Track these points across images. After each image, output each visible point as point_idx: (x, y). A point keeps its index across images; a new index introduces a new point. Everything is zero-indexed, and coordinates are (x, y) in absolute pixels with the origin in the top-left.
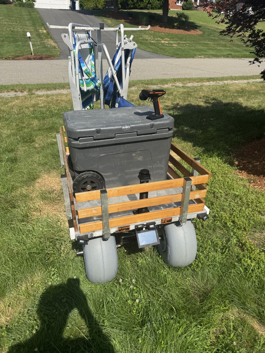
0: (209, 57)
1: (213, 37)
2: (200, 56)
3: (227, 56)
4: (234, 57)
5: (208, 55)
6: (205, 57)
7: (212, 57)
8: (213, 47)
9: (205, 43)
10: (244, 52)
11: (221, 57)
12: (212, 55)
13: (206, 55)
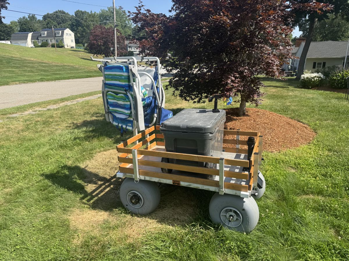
0: (24, 83)
1: (13, 64)
2: (14, 83)
3: (42, 80)
4: (48, 80)
5: (21, 81)
6: (20, 83)
7: (27, 82)
8: (21, 73)
9: (10, 71)
10: (54, 76)
11: (36, 81)
12: (26, 80)
13: (19, 81)
